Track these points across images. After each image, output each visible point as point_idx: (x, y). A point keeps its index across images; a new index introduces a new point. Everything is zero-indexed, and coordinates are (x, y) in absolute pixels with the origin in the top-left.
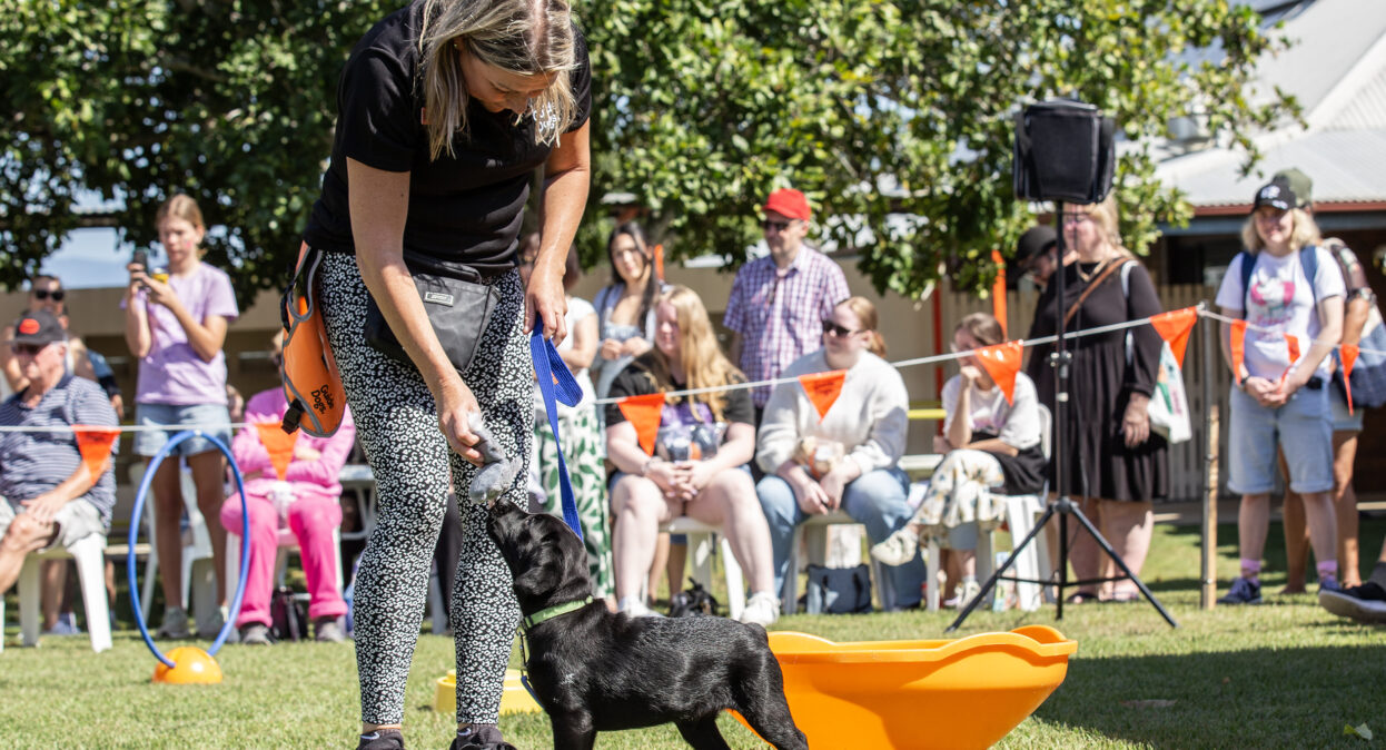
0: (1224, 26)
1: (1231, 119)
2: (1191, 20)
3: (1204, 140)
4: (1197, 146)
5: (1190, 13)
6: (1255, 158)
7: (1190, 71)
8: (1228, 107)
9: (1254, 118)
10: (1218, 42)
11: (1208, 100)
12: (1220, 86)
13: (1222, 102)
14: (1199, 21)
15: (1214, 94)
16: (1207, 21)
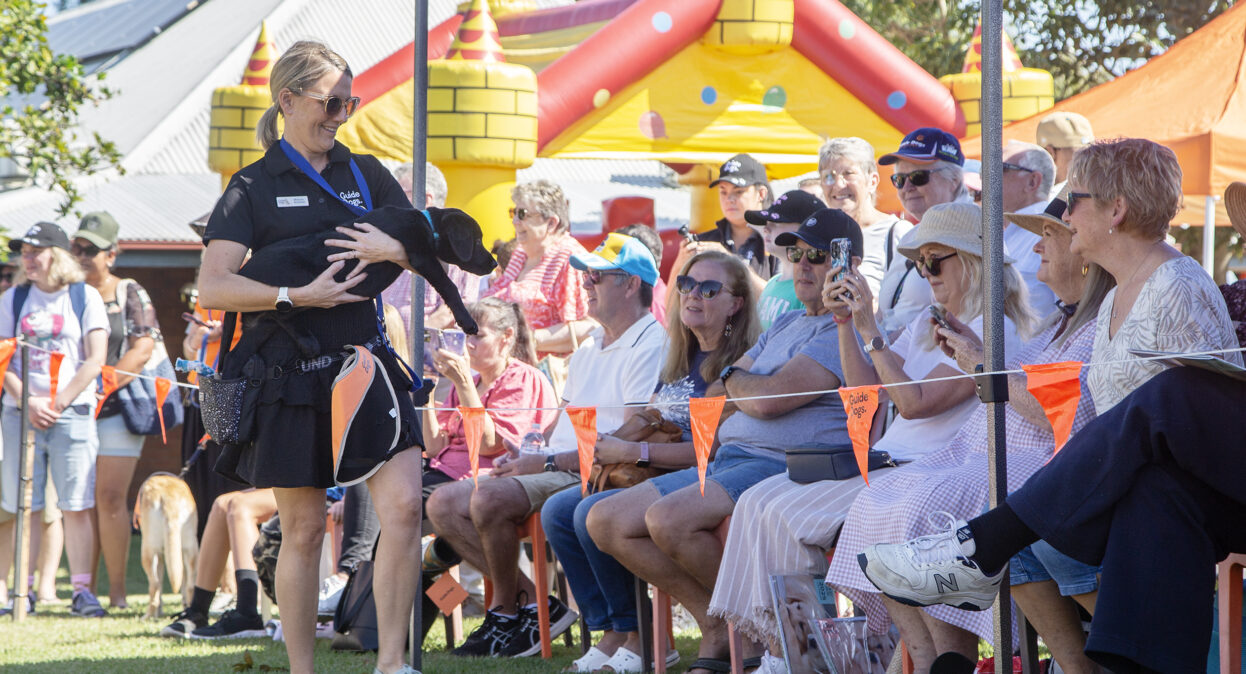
0: (48, 74)
1: (51, 161)
2: (16, 66)
3: (23, 178)
4: (15, 184)
5: (14, 60)
6: (73, 199)
7: (15, 114)
8: (49, 150)
9: (73, 162)
10: (42, 88)
11: (30, 142)
12: (42, 129)
13: (44, 145)
14: (23, 67)
15: (36, 137)
16: (32, 68)
